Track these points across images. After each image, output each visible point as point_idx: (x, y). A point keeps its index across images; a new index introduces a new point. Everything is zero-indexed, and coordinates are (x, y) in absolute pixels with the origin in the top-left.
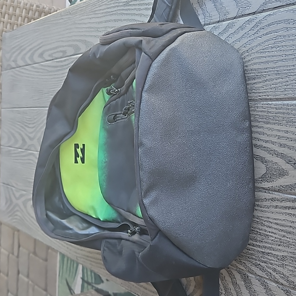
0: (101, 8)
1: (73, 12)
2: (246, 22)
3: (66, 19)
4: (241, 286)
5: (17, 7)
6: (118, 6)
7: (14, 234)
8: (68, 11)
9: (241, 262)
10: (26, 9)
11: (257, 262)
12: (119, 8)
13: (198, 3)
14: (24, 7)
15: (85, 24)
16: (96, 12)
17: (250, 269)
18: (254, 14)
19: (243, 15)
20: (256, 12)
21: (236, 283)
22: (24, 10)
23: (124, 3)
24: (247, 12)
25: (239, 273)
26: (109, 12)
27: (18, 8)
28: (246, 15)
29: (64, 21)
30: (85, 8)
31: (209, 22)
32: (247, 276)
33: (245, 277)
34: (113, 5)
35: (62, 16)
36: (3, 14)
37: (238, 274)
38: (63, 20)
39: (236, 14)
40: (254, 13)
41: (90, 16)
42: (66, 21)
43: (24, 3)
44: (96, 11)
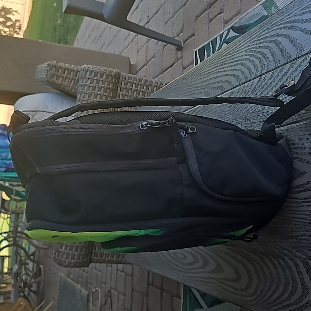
0: (205, 71)
1: (186, 78)
3: (181, 84)
4: (303, 273)
6: (217, 67)
8: (182, 78)
10: (157, 87)
12: (218, 68)
13: (271, 53)
15: (194, 85)
16: (202, 74)
17: (310, 256)
18: (307, 54)
19: (300, 56)
20: (308, 52)
21: (300, 271)
22: (155, 88)
23: (221, 64)
24: (303, 53)
26: (210, 72)
28: (302, 56)
29: (180, 86)
30: (194, 72)
31: (278, 66)
34: (214, 67)
35: (178, 82)
36: (138, 92)
38: (179, 85)
39: (295, 56)
40: (307, 53)
41: (198, 78)
42: (181, 85)
44: (202, 73)
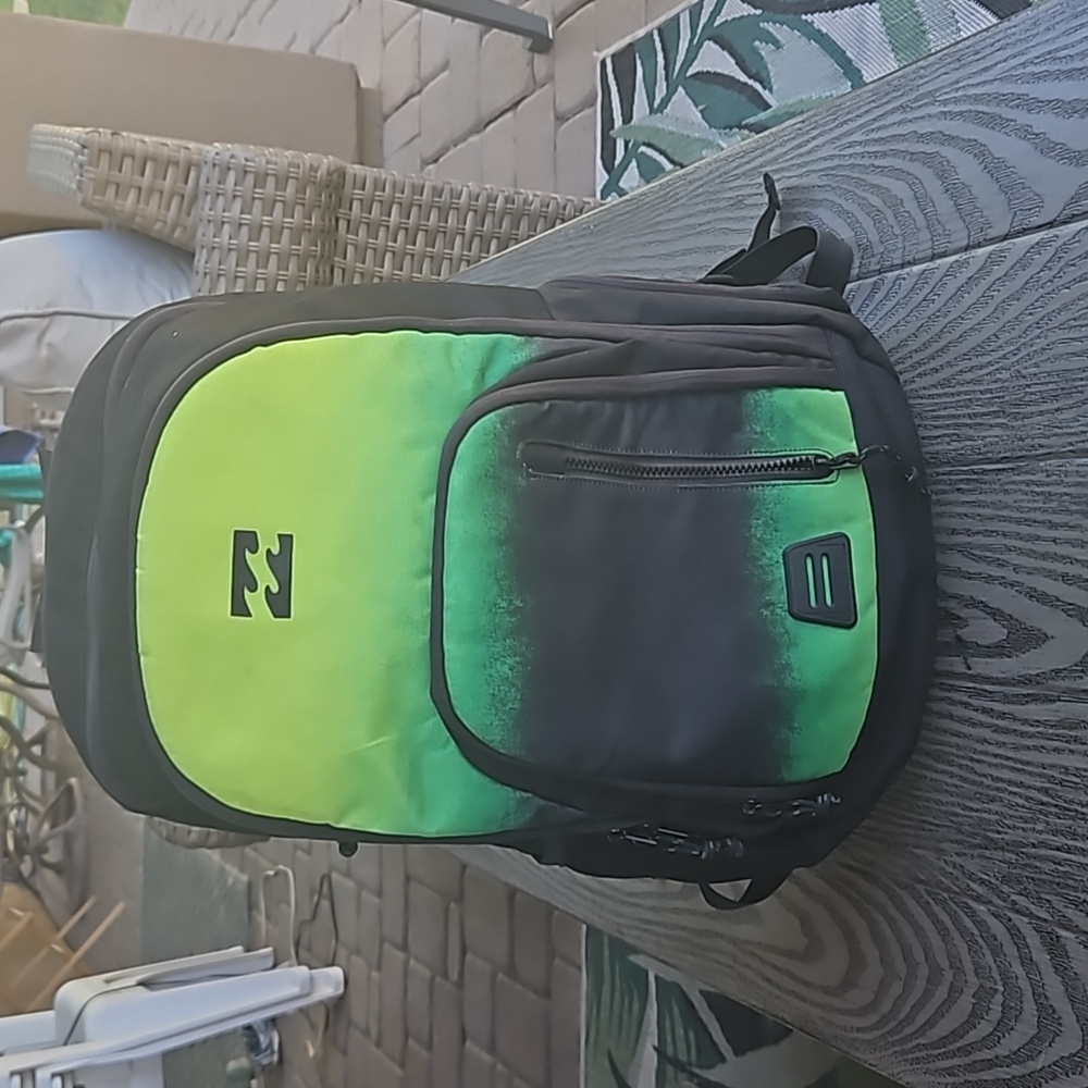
0: (671, 216)
1: (598, 228)
2: (1033, 248)
3: (580, 249)
4: (1042, 967)
5: (451, 208)
6: (714, 210)
7: (447, 911)
8: (584, 226)
9: (1041, 898)
11: (1079, 895)
12: (717, 216)
13: (917, 198)
14: (470, 205)
15: (631, 260)
16: (660, 227)
17: (1064, 916)
18: (1051, 227)
19: (1025, 229)
20: (1055, 220)
21: (1031, 960)
23: (731, 202)
24: (1036, 221)
25: (1038, 932)
26: (692, 227)
27: (451, 211)
28: (1030, 229)
29: (576, 254)
30: (628, 215)
31: (943, 250)
32: (1057, 937)
33: (1051, 939)
34: (701, 207)
35: (570, 240)
37: (1034, 933)
38: (572, 251)
39: (1008, 227)
40: (1051, 223)
41: (644, 239)
42: (580, 253)
43: (470, 194)
44: (659, 223)
